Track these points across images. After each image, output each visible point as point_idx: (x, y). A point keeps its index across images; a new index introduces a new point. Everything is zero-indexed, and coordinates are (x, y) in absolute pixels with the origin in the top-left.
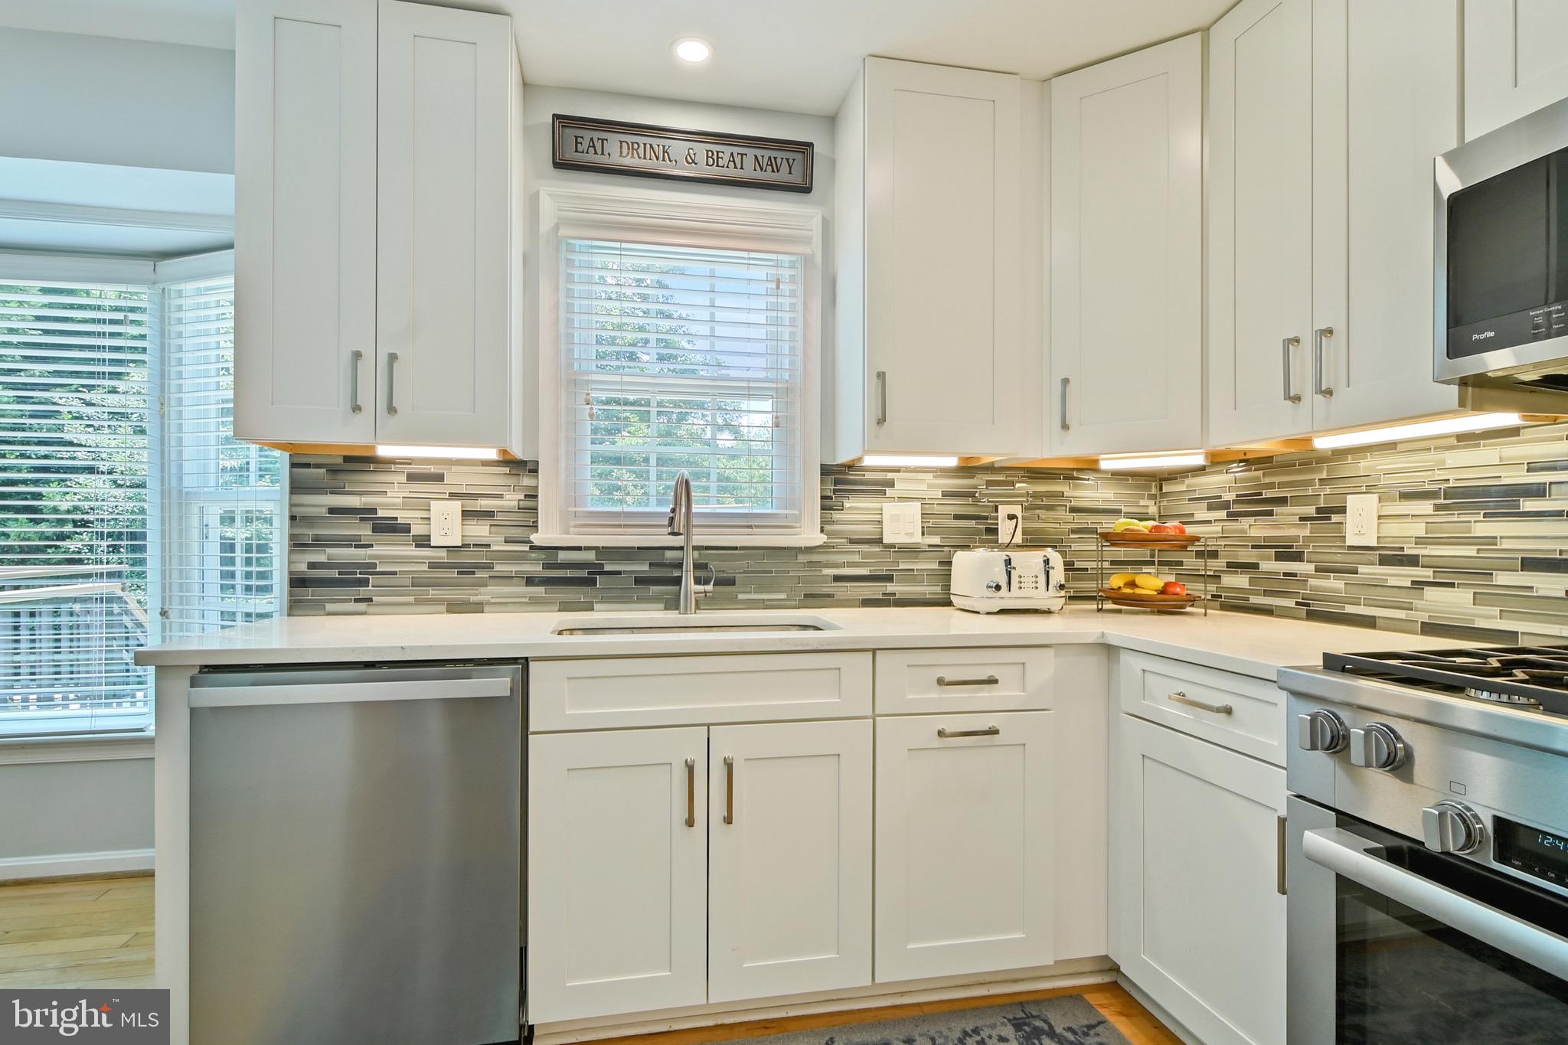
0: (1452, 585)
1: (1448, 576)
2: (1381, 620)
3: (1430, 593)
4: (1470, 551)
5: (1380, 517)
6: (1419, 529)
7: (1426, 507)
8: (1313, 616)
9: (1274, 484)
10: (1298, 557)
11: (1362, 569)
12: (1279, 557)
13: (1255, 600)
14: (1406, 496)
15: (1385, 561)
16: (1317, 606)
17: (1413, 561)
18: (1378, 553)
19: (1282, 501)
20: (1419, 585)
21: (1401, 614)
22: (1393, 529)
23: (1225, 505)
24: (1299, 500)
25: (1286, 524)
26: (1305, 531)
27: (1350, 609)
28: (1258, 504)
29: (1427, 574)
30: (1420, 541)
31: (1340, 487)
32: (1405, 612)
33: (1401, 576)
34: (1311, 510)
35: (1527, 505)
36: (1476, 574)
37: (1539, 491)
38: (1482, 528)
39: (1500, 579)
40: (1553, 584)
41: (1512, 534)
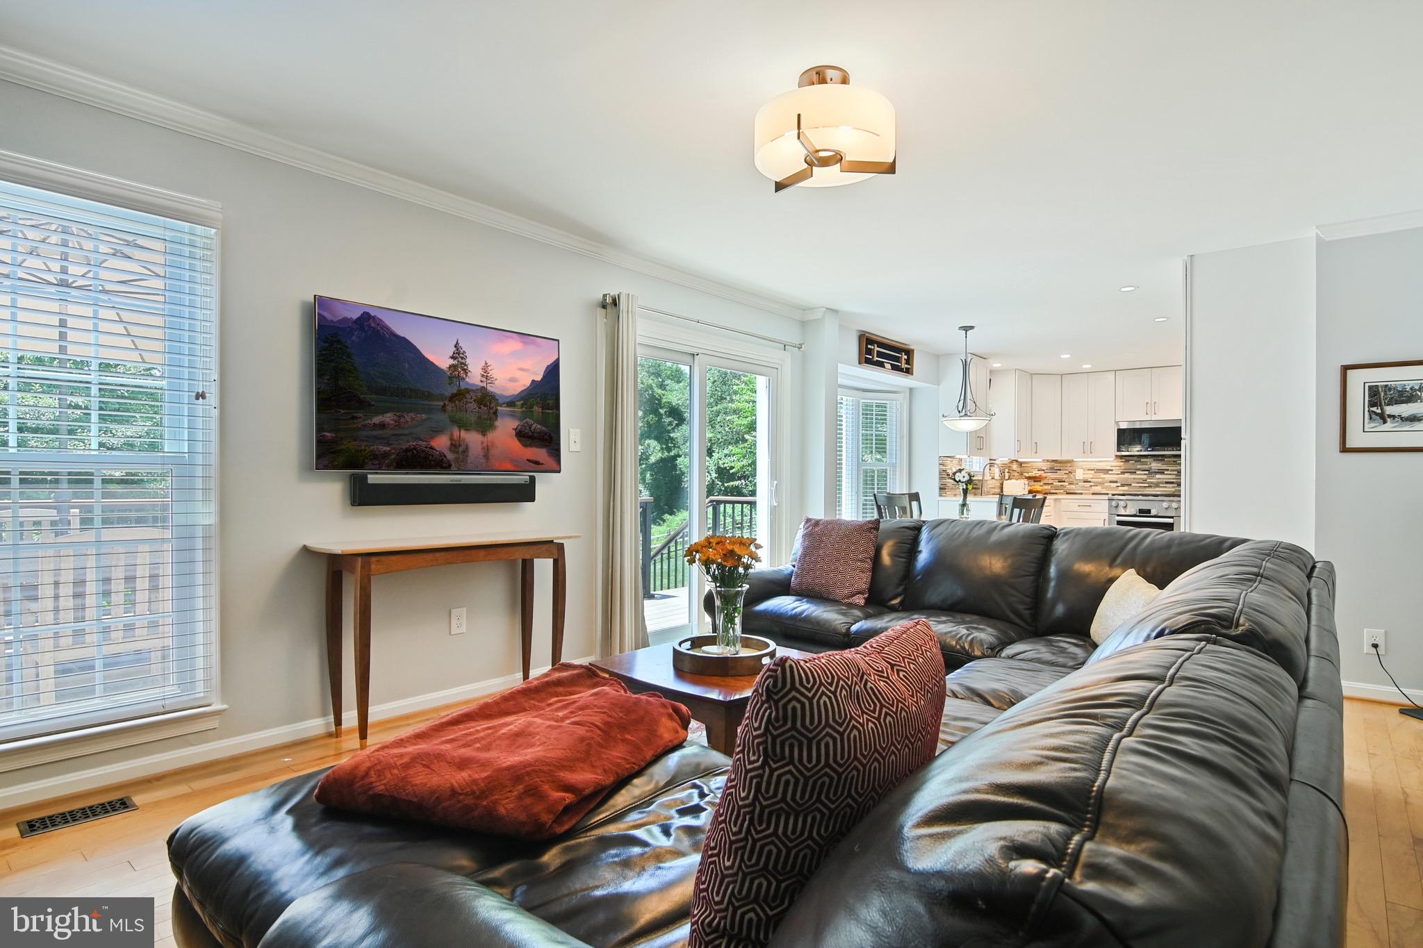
0: (1097, 486)
3: (1093, 487)
4: (1100, 480)
5: (1083, 474)
6: (1091, 476)
7: (1093, 472)
8: (1067, 493)
9: (1057, 466)
10: (1064, 482)
11: (1079, 483)
12: (1059, 482)
13: (1052, 491)
14: (1089, 470)
15: (1084, 482)
16: (1068, 491)
17: (1090, 482)
18: (1083, 480)
19: (1060, 470)
20: (1091, 486)
22: (1086, 476)
23: (1043, 470)
24: (1064, 470)
25: (1060, 475)
26: (1065, 476)
27: (1076, 492)
28: (1054, 470)
29: (1093, 484)
31: (1074, 468)
33: (1088, 484)
34: (1067, 472)
35: (1110, 472)
36: (1102, 484)
37: (1112, 470)
38: (1103, 476)
39: (1106, 484)
40: (1115, 485)
41: (1108, 477)
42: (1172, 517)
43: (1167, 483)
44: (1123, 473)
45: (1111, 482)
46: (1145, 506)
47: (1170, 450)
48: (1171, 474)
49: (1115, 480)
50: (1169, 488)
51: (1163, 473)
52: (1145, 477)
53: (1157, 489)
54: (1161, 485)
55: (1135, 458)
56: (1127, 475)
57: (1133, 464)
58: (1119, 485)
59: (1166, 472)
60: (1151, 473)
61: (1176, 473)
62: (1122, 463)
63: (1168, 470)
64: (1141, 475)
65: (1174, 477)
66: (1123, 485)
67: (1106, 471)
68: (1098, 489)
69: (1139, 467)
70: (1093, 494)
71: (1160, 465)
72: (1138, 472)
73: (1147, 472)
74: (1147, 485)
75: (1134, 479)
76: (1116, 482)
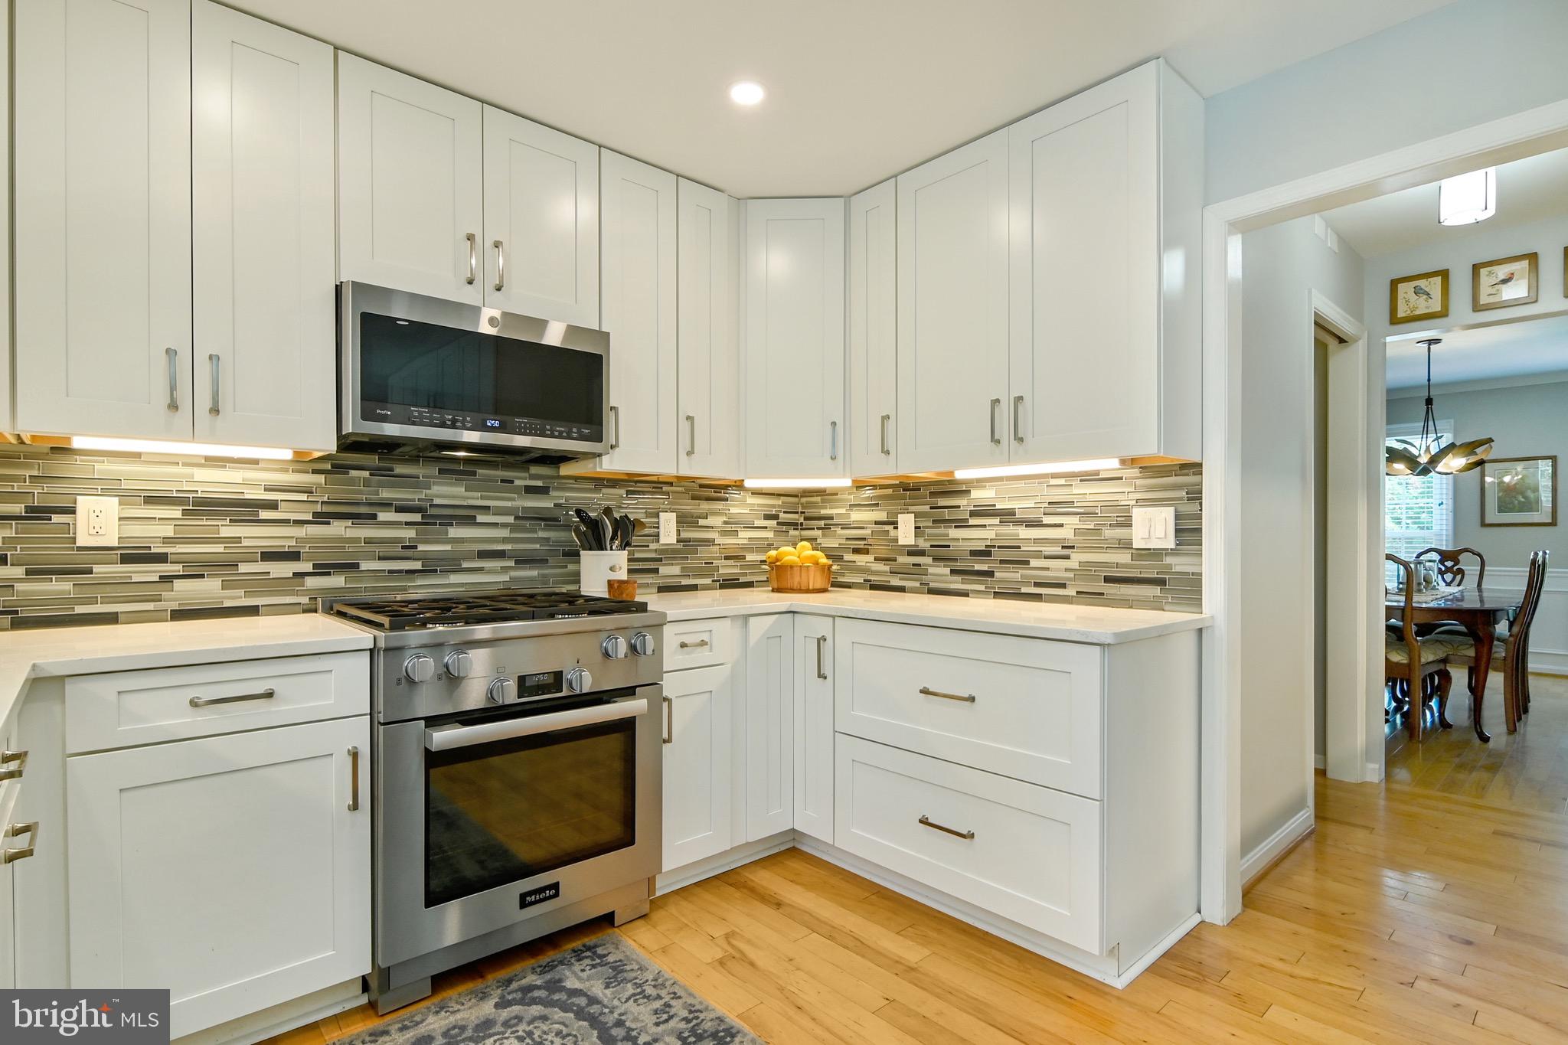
0: (202, 576)
1: (196, 569)
2: (123, 615)
3: (178, 584)
4: (219, 548)
5: (120, 519)
6: (168, 531)
7: (176, 512)
8: (21, 623)
11: (96, 568)
14: (151, 500)
15: (126, 559)
16: (30, 612)
17: (162, 558)
18: (119, 552)
20: (167, 579)
21: (150, 606)
22: (138, 530)
26: (8, 532)
27: (81, 609)
29: (178, 569)
30: (167, 540)
31: (69, 487)
32: (152, 604)
33: (149, 572)
34: (17, 509)
35: (264, 515)
36: (224, 566)
37: (273, 505)
38: (228, 531)
39: (243, 568)
40: (284, 569)
41: (252, 535)
42: (629, 692)
43: (483, 555)
44: (321, 518)
45: (268, 556)
46: (536, 661)
47: (560, 437)
48: (495, 525)
49: (287, 545)
50: (490, 572)
51: (469, 521)
52: (410, 533)
53: (454, 578)
54: (465, 565)
55: (374, 460)
56: (339, 529)
57: (366, 483)
58: (308, 567)
59: (480, 519)
60: (433, 518)
61: (510, 519)
62: (321, 479)
63: (486, 509)
64: (392, 526)
65: (505, 533)
66: (322, 569)
67: (245, 510)
68: (208, 589)
69: (385, 494)
70: (179, 615)
71: (460, 490)
72: (382, 516)
73: (417, 517)
74: (417, 565)
75: (368, 541)
76: (293, 556)
